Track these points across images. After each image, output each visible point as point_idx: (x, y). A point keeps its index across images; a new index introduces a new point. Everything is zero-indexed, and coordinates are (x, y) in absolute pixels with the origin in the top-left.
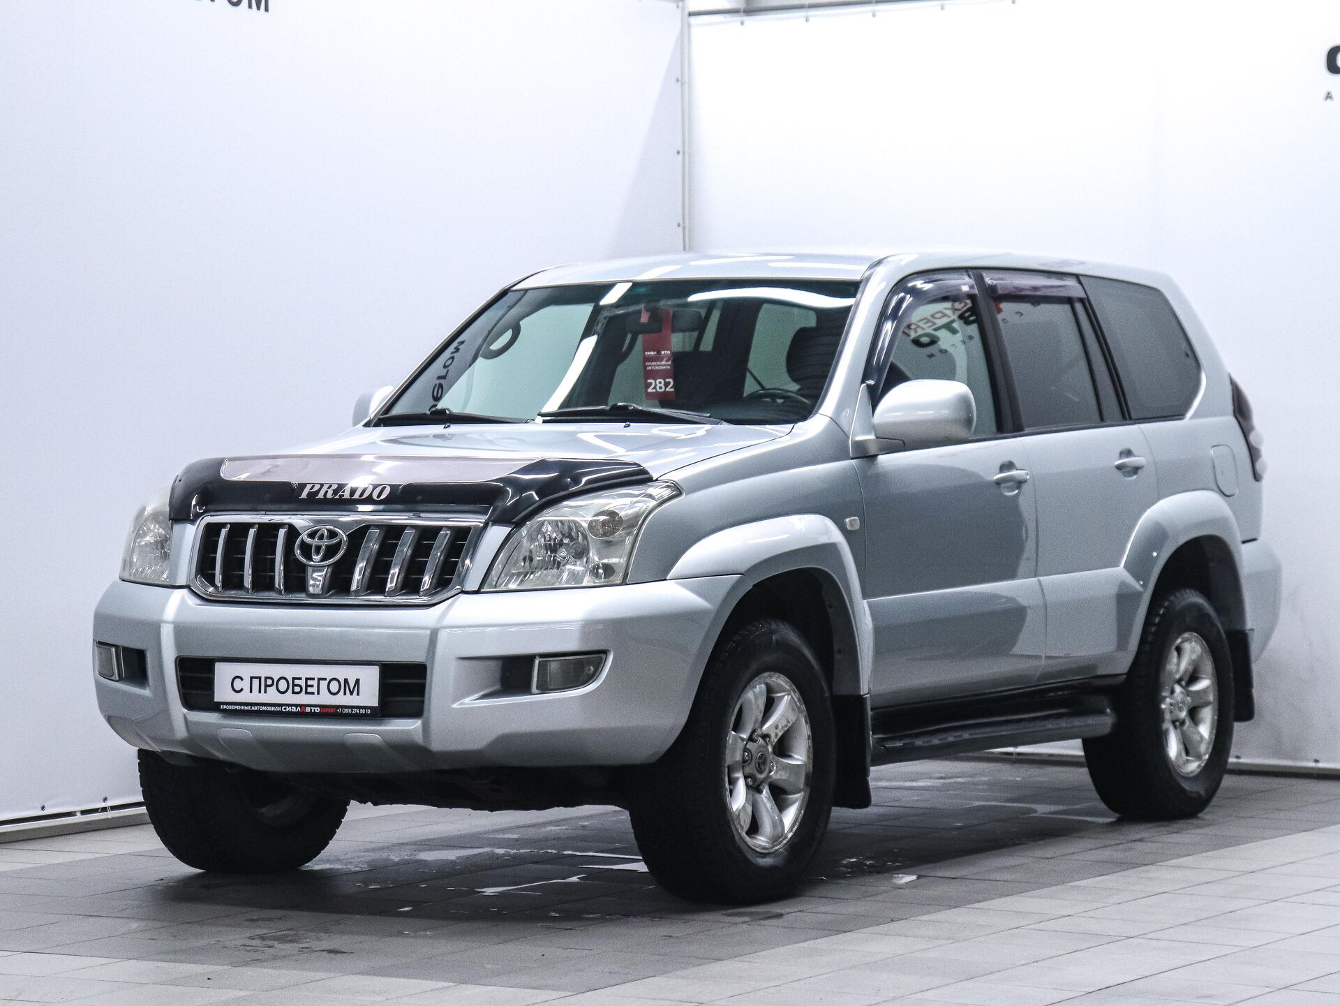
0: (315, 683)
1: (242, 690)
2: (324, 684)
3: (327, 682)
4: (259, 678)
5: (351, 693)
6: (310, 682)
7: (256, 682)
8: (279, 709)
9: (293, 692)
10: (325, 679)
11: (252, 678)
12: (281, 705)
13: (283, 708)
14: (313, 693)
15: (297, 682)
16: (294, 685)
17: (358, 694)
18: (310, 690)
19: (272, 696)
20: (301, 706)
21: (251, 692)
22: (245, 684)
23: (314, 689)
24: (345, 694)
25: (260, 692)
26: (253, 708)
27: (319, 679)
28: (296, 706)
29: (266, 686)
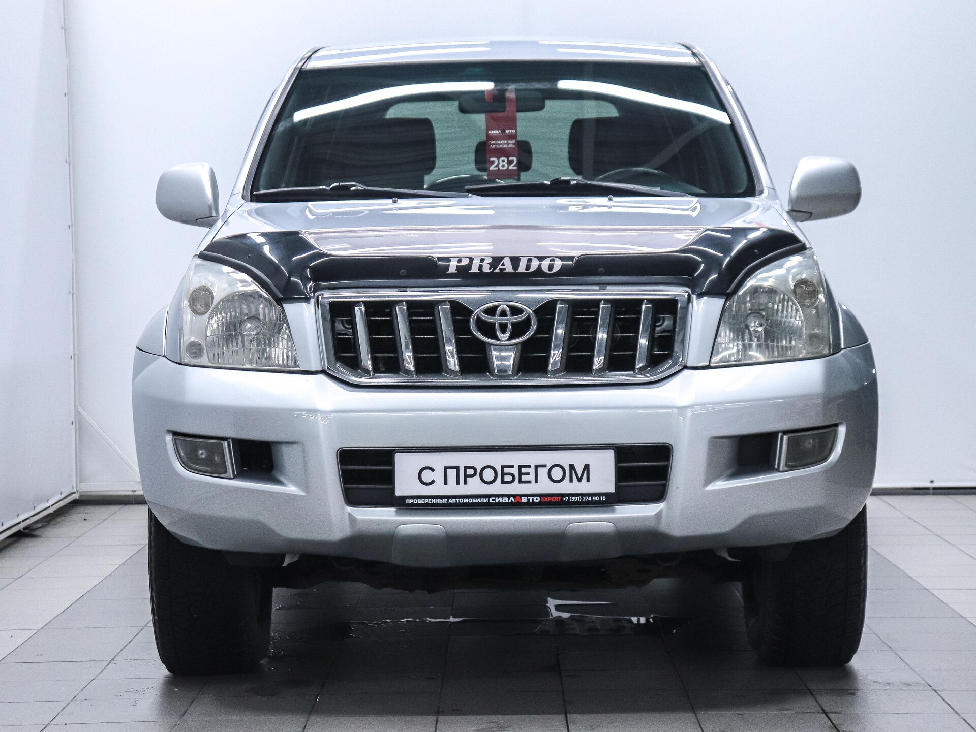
0: (532, 471)
1: (433, 481)
2: (543, 472)
3: (547, 469)
4: (457, 468)
5: (580, 480)
6: (524, 470)
7: (452, 474)
8: (486, 500)
9: (503, 482)
10: (545, 466)
11: (446, 469)
12: (488, 496)
13: (491, 499)
14: (529, 482)
15: (506, 470)
16: (503, 474)
17: (588, 480)
18: (524, 478)
19: (474, 487)
20: (515, 496)
21: (446, 483)
22: (438, 476)
23: (532, 477)
24: (571, 481)
25: (458, 483)
26: (450, 501)
27: (537, 467)
28: (509, 496)
29: (466, 476)
